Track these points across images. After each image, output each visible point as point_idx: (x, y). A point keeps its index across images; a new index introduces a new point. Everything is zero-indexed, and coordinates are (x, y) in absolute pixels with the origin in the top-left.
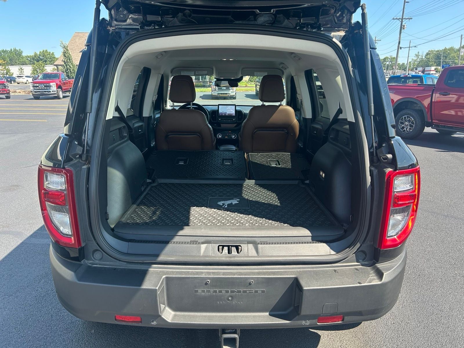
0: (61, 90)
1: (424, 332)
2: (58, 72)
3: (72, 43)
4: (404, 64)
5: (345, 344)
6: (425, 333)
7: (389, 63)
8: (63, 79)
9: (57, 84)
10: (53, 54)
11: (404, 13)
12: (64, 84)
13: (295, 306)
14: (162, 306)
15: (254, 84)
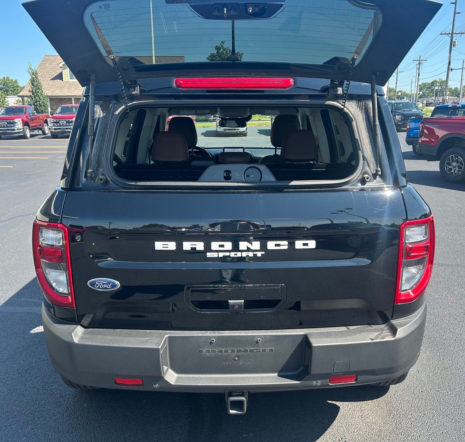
0: (28, 128)
1: (454, 400)
2: (23, 105)
3: (41, 68)
4: (457, 88)
5: (366, 414)
6: (456, 401)
7: (439, 88)
8: (30, 114)
9: (23, 120)
10: (16, 82)
11: (455, 27)
12: (32, 120)
13: (305, 365)
14: (165, 368)
15: (270, 117)
